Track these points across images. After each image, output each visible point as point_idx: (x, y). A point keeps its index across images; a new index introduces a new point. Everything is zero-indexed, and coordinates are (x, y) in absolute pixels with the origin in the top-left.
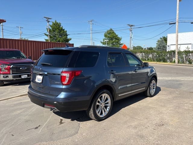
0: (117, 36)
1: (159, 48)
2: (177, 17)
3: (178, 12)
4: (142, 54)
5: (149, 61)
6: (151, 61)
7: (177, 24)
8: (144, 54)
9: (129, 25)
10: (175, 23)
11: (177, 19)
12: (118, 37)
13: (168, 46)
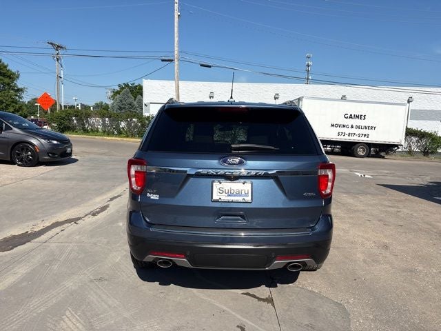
0: (6, 67)
1: (121, 109)
2: (176, 49)
3: (176, 39)
4: (104, 121)
5: (122, 135)
6: (127, 137)
7: (176, 62)
8: (107, 119)
9: (52, 44)
10: (171, 61)
11: (176, 52)
12: (9, 70)
13: (145, 105)
